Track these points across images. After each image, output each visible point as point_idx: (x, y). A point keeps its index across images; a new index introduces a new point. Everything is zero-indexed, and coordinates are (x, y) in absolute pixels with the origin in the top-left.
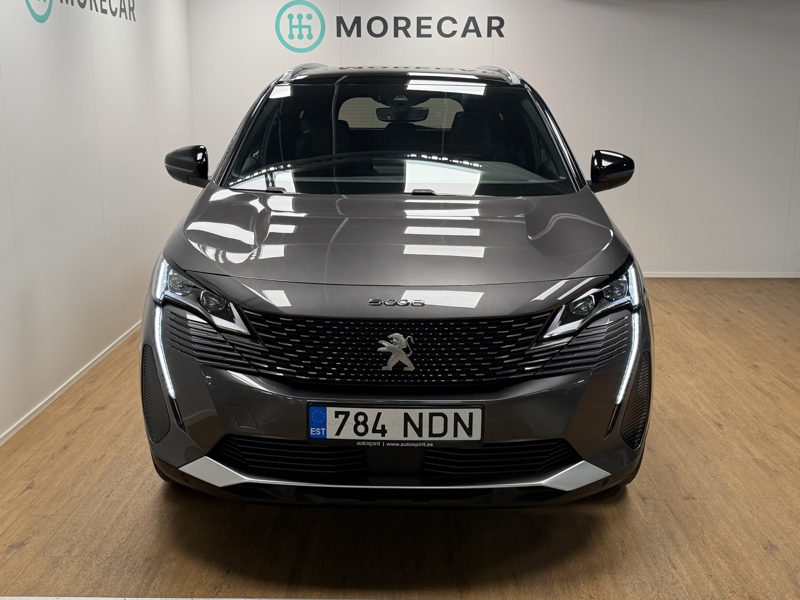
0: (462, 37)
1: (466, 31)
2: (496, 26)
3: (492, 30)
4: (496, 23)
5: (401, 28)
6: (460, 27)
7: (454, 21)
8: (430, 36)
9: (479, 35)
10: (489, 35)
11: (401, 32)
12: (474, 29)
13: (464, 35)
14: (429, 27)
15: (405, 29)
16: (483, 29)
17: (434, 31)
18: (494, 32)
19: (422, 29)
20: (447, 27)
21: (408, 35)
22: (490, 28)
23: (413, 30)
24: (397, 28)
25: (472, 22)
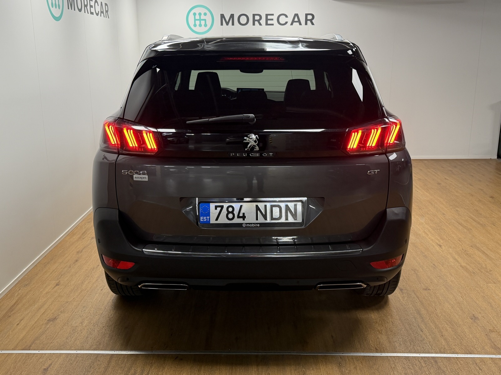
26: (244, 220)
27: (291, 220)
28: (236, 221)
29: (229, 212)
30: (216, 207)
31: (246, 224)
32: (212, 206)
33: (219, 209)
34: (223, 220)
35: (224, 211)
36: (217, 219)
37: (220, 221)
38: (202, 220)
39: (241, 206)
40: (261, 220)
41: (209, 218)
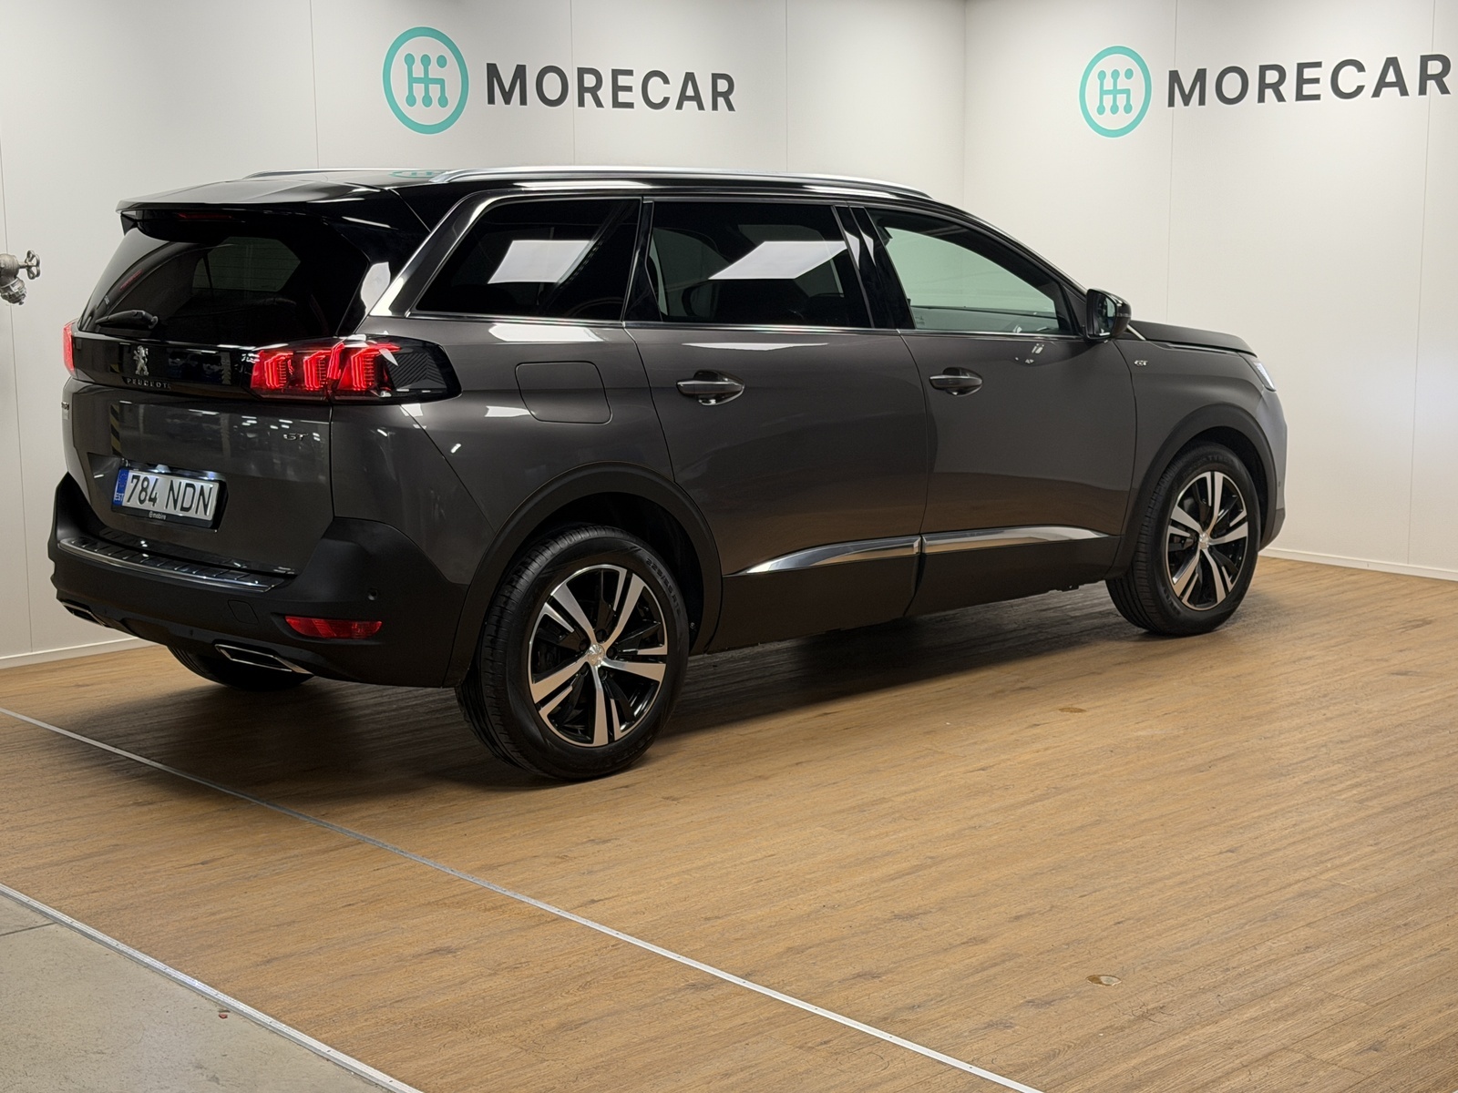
0: (1373, 96)
1: (1382, 84)
2: (1434, 73)
3: (1429, 82)
4: (1435, 67)
5: (1270, 86)
6: (1370, 79)
7: (1361, 68)
8: (1317, 97)
9: (1404, 92)
10: (1423, 91)
11: (1269, 93)
12: (1395, 80)
13: (1376, 93)
14: (1316, 81)
15: (1276, 87)
16: (1412, 81)
17: (1324, 88)
18: (1431, 85)
19: (1304, 86)
20: (1348, 80)
21: (1280, 98)
22: (1424, 77)
23: (1289, 88)
24: (1263, 86)
25: (1391, 68)
26: (154, 505)
27: (201, 515)
28: (147, 506)
29: (144, 489)
30: (134, 477)
31: (154, 512)
32: (131, 474)
33: (135, 481)
34: (135, 503)
35: (139, 487)
36: (128, 501)
37: (129, 504)
38: (115, 497)
39: (157, 480)
40: (170, 510)
41: (123, 497)
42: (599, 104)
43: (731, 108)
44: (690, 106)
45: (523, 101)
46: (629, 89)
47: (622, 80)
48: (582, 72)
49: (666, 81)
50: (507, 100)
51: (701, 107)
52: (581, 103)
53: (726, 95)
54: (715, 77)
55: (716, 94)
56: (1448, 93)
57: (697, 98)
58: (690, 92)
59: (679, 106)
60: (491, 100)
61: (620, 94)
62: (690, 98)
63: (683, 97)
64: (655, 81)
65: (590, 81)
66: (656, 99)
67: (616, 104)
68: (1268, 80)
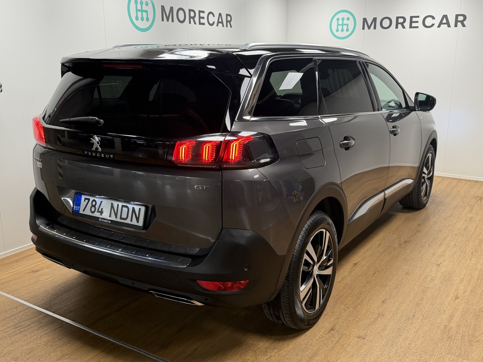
0: (438, 27)
1: (441, 23)
2: (461, 20)
3: (458, 23)
4: (461, 18)
5: (400, 23)
6: (437, 22)
7: (433, 18)
8: (417, 27)
9: (449, 26)
10: (456, 26)
11: (400, 26)
12: (446, 22)
13: (439, 26)
14: (417, 22)
15: (402, 24)
16: (452, 22)
17: (420, 24)
18: (459, 24)
19: (413, 24)
20: (429, 22)
21: (404, 27)
22: (457, 21)
23: (407, 24)
24: (397, 23)
25: (445, 18)
26: (101, 215)
27: (134, 222)
28: (97, 214)
29: (93, 206)
30: (86, 199)
31: (102, 218)
32: (83, 197)
33: (87, 201)
34: (87, 212)
35: (90, 205)
36: (84, 211)
37: (85, 213)
38: (75, 208)
39: (102, 202)
40: (113, 218)
41: (80, 208)
42: (195, 23)
43: (231, 27)
44: (220, 25)
45: (173, 21)
46: (203, 18)
47: (202, 15)
48: (190, 10)
49: (214, 16)
50: (168, 20)
51: (223, 26)
52: (190, 23)
53: (230, 22)
54: (227, 15)
55: (227, 21)
56: (465, 27)
57: (222, 22)
58: (220, 20)
59: (217, 25)
60: (163, 20)
61: (201, 20)
62: (220, 23)
63: (218, 22)
64: (211, 15)
65: (192, 14)
66: (211, 22)
67: (200, 23)
68: (399, 22)
